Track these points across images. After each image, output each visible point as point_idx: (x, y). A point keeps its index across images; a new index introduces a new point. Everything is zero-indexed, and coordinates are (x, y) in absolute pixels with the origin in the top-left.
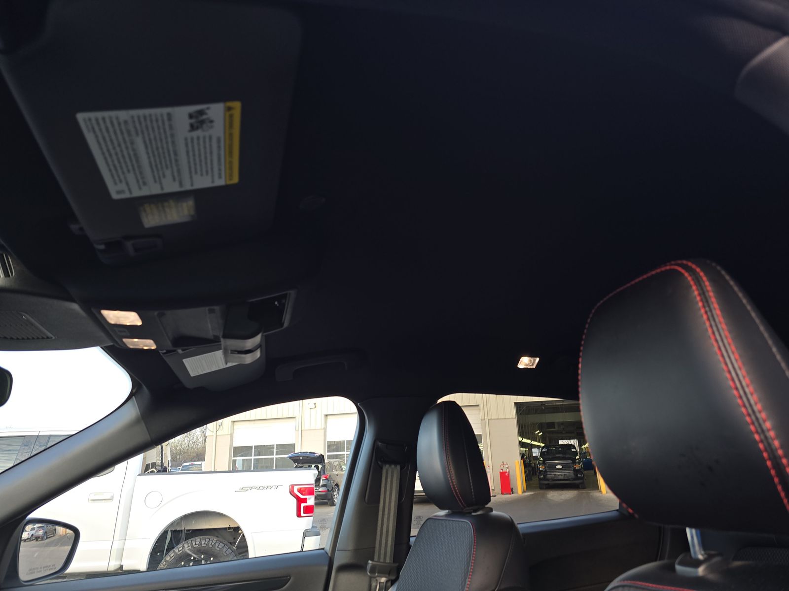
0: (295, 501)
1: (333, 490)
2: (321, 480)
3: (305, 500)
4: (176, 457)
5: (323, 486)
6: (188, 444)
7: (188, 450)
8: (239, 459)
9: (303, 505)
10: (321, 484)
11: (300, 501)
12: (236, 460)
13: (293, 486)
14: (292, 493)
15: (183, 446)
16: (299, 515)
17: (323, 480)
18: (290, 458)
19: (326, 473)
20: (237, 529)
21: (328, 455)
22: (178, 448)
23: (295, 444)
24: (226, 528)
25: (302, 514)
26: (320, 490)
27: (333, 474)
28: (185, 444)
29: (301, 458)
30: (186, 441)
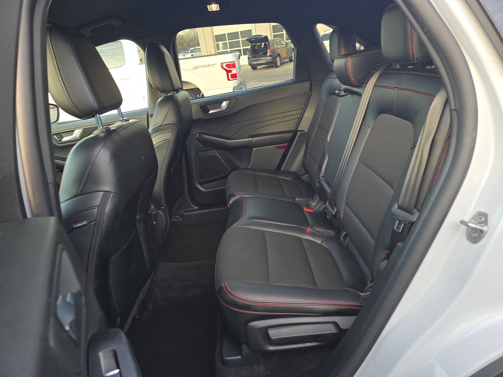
0: (225, 72)
1: (276, 58)
2: (268, 53)
3: (230, 71)
4: (189, 44)
5: (270, 56)
6: (194, 34)
7: (195, 38)
8: (220, 43)
9: (230, 74)
10: (268, 55)
11: (228, 72)
12: (218, 44)
13: (222, 64)
14: (222, 67)
15: (192, 36)
16: (229, 80)
17: (269, 52)
18: (247, 40)
19: (271, 48)
20: (198, 89)
21: (273, 35)
22: (189, 38)
23: (251, 30)
24: (193, 89)
25: (230, 79)
26: (268, 59)
27: (276, 48)
28: (192, 35)
29: (253, 40)
30: (192, 33)
